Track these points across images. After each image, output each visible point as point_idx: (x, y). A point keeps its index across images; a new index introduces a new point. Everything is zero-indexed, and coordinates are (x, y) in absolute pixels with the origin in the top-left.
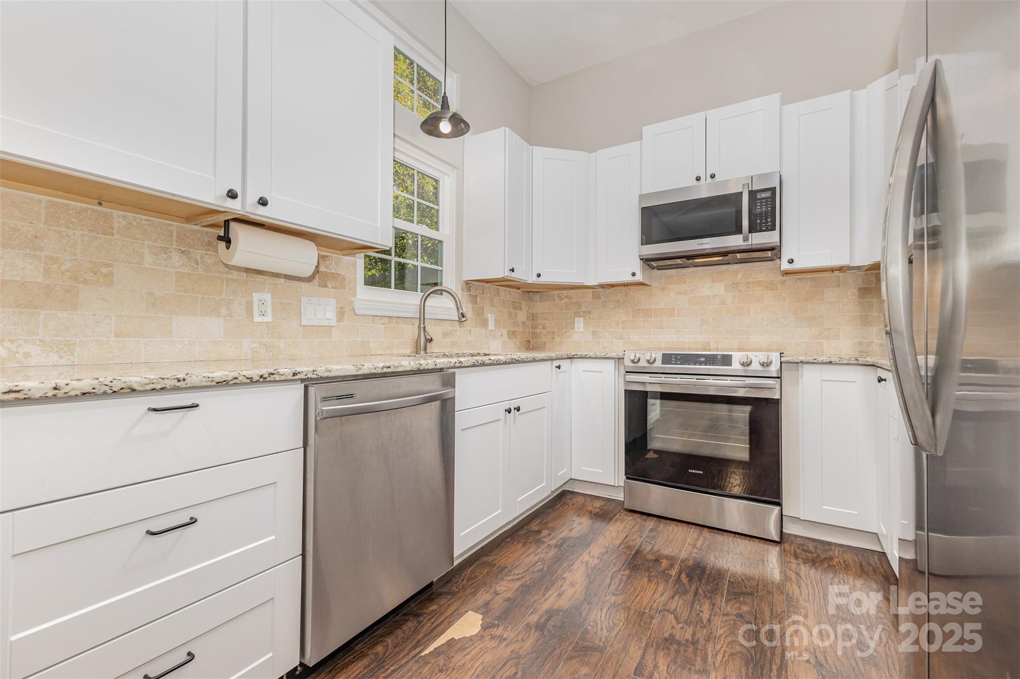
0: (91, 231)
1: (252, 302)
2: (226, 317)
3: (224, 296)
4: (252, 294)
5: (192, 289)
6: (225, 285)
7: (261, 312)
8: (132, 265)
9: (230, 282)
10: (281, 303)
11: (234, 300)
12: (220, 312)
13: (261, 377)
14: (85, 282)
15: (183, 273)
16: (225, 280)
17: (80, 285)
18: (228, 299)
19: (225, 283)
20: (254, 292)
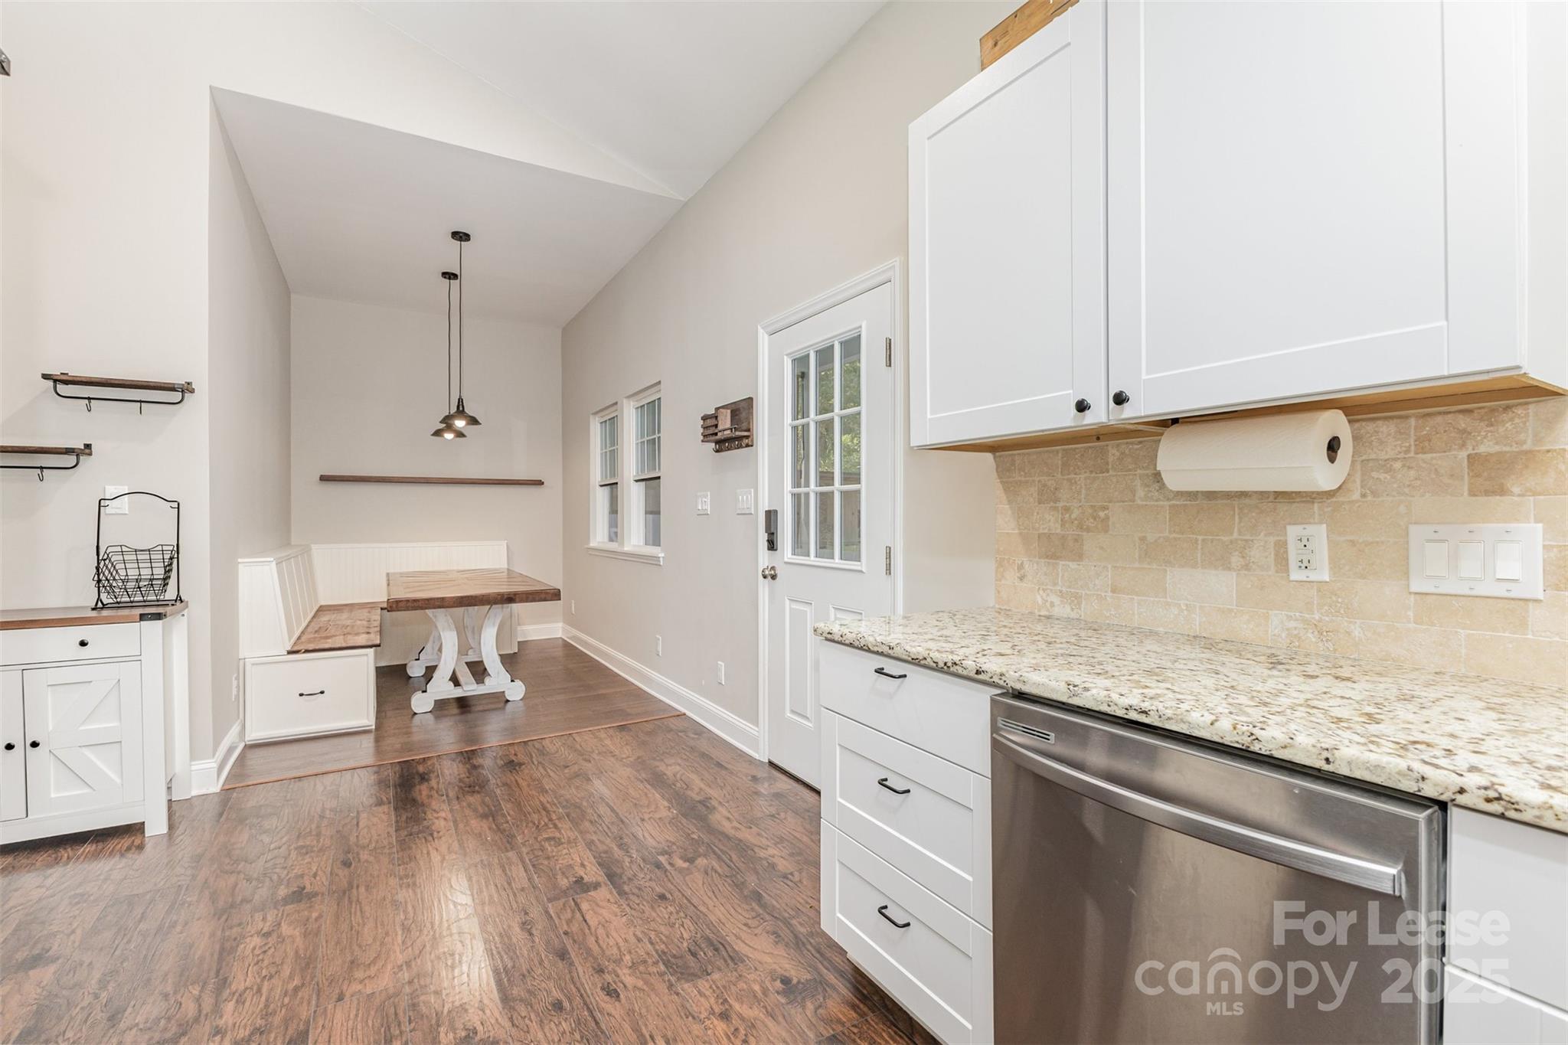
0: (1091, 472)
1: (1286, 543)
2: (1239, 570)
3: (1235, 535)
4: (1285, 528)
5: (1190, 528)
6: (1237, 517)
7: (1301, 561)
8: (1126, 503)
9: (1246, 511)
10: (1353, 543)
11: (1252, 541)
12: (1230, 563)
13: (945, 664)
14: (1088, 530)
15: (1177, 505)
16: (1236, 509)
17: (1084, 533)
18: (1242, 540)
19: (1236, 514)
20: (1290, 524)
